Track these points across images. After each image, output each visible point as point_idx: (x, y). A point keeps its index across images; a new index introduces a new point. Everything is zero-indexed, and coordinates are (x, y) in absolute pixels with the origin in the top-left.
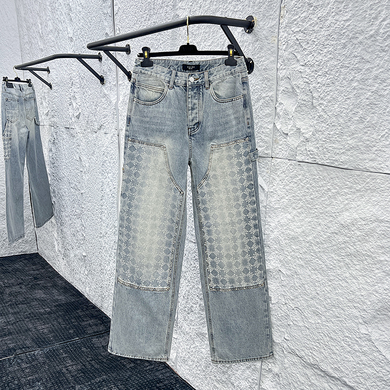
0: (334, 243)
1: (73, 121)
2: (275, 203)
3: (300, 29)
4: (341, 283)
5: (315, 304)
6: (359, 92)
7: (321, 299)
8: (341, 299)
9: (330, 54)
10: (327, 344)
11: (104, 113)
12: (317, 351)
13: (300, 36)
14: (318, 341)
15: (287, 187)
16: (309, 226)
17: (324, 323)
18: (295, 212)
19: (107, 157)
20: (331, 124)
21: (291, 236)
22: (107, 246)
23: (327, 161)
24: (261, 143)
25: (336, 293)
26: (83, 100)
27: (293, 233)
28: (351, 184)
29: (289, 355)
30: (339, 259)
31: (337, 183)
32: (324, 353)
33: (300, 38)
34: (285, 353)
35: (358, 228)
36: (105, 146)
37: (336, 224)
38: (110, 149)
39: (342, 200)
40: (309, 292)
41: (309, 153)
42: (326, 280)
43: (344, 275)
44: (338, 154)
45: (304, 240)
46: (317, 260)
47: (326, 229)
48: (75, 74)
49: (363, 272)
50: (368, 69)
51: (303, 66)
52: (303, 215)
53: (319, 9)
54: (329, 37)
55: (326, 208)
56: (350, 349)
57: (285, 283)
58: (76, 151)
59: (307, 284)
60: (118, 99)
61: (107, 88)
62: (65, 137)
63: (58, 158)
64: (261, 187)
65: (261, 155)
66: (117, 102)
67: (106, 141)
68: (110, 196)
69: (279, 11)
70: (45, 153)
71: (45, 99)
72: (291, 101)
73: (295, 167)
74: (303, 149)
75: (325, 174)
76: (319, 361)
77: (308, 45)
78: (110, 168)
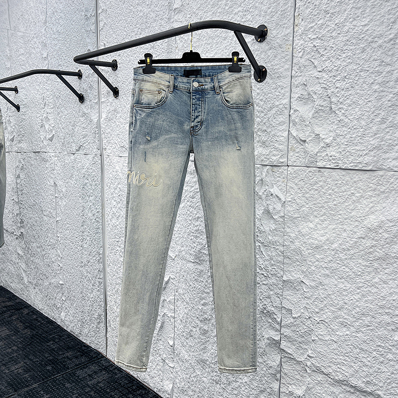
0: (361, 248)
1: (45, 144)
2: (294, 213)
3: (317, 35)
4: (370, 289)
5: (343, 314)
6: (380, 94)
7: (349, 308)
8: (372, 307)
9: (349, 58)
10: (358, 356)
11: (84, 133)
12: (346, 365)
13: (317, 43)
14: (347, 355)
15: (307, 195)
16: (334, 233)
17: (354, 334)
18: (317, 220)
19: (88, 179)
20: (353, 127)
21: (314, 246)
22: (89, 275)
23: (351, 165)
24: (274, 152)
25: (366, 301)
26: (58, 121)
27: (316, 242)
28: (375, 186)
29: (314, 374)
30: (367, 264)
31: (360, 186)
32: (354, 367)
33: (318, 44)
34: (308, 371)
35: (386, 231)
36: (86, 167)
37: (362, 229)
38: (91, 171)
39: (366, 204)
40: (336, 302)
41: (331, 158)
42: (354, 288)
43: (374, 281)
44: (361, 156)
45: (329, 249)
46: (344, 267)
47: (352, 234)
48: (48, 93)
49: (393, 275)
50: (389, 72)
51: (319, 72)
52: (326, 222)
53: (336, 15)
54: (347, 43)
55: (350, 213)
56: (383, 359)
57: (308, 295)
58: (50, 176)
59: (333, 294)
60: (100, 117)
61: (87, 107)
62: (33, 162)
63: (27, 185)
64: (278, 197)
65: (275, 164)
66: (99, 120)
67: (86, 162)
68: (94, 221)
69: (292, 19)
70: (12, 179)
71: (10, 123)
72: (307, 107)
73: (315, 174)
74: (324, 154)
75: (347, 178)
76: (349, 376)
77: (326, 51)
78: (91, 191)
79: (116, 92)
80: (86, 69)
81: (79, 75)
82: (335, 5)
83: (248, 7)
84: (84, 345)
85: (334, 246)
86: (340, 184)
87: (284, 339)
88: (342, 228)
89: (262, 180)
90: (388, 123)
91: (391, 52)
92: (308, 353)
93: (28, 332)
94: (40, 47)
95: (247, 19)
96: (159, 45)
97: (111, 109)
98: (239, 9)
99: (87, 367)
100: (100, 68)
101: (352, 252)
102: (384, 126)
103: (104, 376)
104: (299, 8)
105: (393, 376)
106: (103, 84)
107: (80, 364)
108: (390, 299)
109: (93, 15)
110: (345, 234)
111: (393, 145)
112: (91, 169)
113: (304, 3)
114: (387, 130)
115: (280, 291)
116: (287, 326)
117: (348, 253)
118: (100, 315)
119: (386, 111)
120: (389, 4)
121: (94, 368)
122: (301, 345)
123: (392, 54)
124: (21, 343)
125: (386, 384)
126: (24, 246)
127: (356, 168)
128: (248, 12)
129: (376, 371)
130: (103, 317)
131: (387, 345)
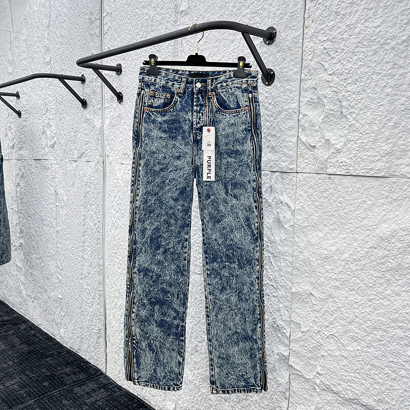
0: (373, 258)
1: (46, 151)
2: (303, 222)
3: (328, 37)
4: (382, 302)
5: (354, 328)
6: (393, 98)
7: (360, 322)
8: (384, 320)
9: (361, 61)
10: (369, 373)
11: (86, 139)
12: (357, 383)
13: (328, 45)
14: (357, 372)
15: (317, 203)
16: (344, 243)
17: (365, 349)
18: (326, 230)
19: (90, 187)
20: (364, 132)
21: (324, 256)
22: (89, 288)
23: (362, 171)
24: (283, 158)
25: (378, 314)
26: (60, 127)
27: (326, 252)
28: (387, 193)
29: (323, 393)
30: (379, 276)
31: (372, 193)
32: (365, 384)
33: (328, 47)
34: (318, 390)
35: (399, 240)
36: (88, 175)
37: (374, 238)
38: (93, 178)
40: (346, 316)
41: (341, 165)
42: (365, 301)
43: (386, 293)
44: (373, 162)
45: (339, 259)
46: (355, 278)
47: (363, 244)
48: (50, 99)
49: (406, 287)
50: (402, 75)
51: (330, 75)
52: (336, 232)
53: (348, 17)
54: (359, 45)
55: (362, 222)
56: (395, 375)
57: (317, 308)
58: (50, 184)
59: (343, 307)
60: (103, 123)
61: (90, 113)
62: (33, 170)
63: (27, 193)
64: (288, 205)
65: (284, 170)
66: (102, 127)
67: (88, 169)
68: (95, 230)
69: (302, 21)
70: (12, 188)
71: (11, 130)
72: (316, 112)
73: (325, 181)
74: (334, 160)
75: (358, 185)
76: (359, 394)
77: (337, 54)
78: (94, 200)
79: (120, 97)
80: (89, 73)
81: (82, 80)
82: (347, 6)
83: (257, 8)
84: (83, 362)
85: (344, 256)
86: (351, 192)
87: (292, 355)
88: (352, 238)
89: (271, 187)
90: (401, 127)
91: (404, 55)
92: (317, 370)
93: (25, 348)
94: (43, 51)
95: (256, 22)
96: (165, 48)
97: (115, 115)
98: (247, 11)
99: (85, 384)
100: (104, 72)
101: (363, 262)
102: (397, 131)
103: (103, 394)
104: (309, 10)
105: (406, 393)
106: (106, 88)
107: (78, 381)
108: (403, 312)
109: (97, 18)
110: (355, 244)
111: (406, 150)
112: (94, 176)
113: (315, 4)
114: (400, 135)
115: (288, 304)
116: (296, 341)
117: (359, 263)
118: (100, 330)
119: (399, 116)
120: (402, 5)
121: (92, 385)
122: (310, 361)
123: (406, 57)
124: (16, 358)
125: (399, 402)
126: (23, 257)
127: (368, 175)
128: (257, 14)
129: (389, 388)
130: (103, 332)
131: (400, 360)
